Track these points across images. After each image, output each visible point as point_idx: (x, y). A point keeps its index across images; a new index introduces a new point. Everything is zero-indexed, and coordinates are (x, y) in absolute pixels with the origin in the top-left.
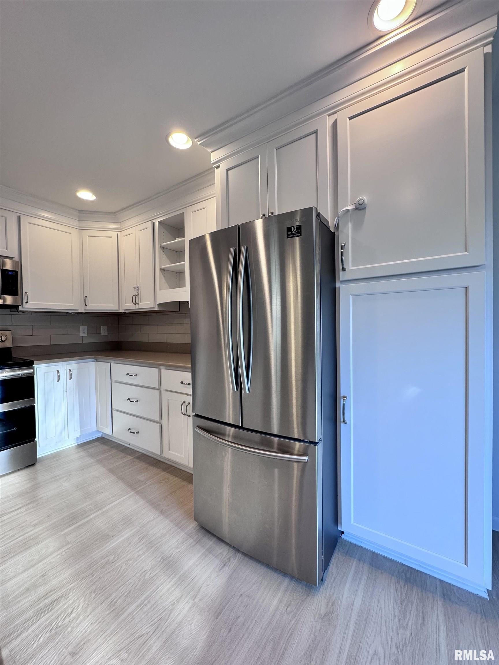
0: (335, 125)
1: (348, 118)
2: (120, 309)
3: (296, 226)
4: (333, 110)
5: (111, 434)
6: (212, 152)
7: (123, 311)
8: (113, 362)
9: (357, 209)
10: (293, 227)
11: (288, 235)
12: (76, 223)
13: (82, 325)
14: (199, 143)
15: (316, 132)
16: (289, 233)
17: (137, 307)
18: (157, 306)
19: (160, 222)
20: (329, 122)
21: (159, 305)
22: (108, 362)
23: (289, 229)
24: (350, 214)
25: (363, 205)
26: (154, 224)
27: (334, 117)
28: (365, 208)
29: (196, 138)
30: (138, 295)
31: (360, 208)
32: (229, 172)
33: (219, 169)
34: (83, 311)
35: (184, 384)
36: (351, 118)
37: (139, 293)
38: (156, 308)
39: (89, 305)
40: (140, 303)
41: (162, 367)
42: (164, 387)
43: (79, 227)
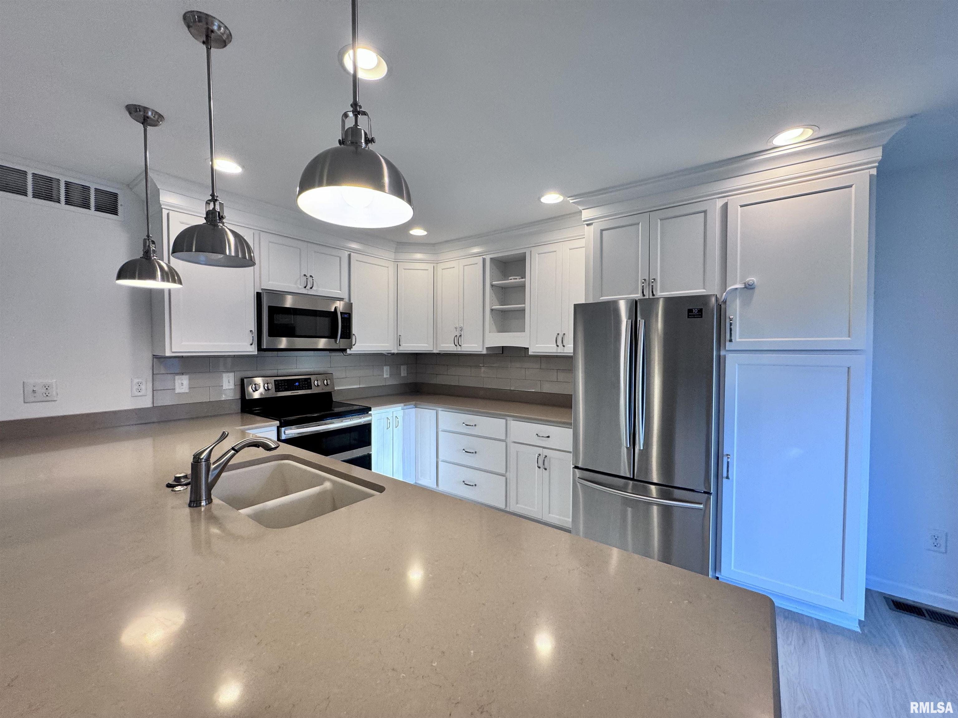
0: (725, 207)
1: (740, 205)
2: (435, 349)
3: (697, 309)
4: (724, 194)
5: (436, 486)
6: (583, 210)
7: (438, 352)
8: (440, 409)
9: (746, 287)
10: (695, 309)
11: (688, 315)
12: (391, 255)
13: (386, 365)
14: (571, 201)
15: (705, 212)
16: (690, 314)
17: (459, 349)
18: (485, 349)
19: (491, 259)
20: (720, 203)
21: (487, 348)
22: (435, 410)
23: (690, 311)
24: (738, 291)
25: (752, 286)
26: (484, 260)
27: (725, 200)
28: (754, 288)
29: (568, 197)
30: (461, 336)
31: (749, 287)
32: (604, 232)
33: (592, 227)
34: (396, 352)
35: (540, 436)
36: (741, 206)
37: (462, 333)
38: (485, 352)
39: (403, 345)
40: (463, 345)
41: (508, 418)
42: (512, 437)
43: (394, 259)
